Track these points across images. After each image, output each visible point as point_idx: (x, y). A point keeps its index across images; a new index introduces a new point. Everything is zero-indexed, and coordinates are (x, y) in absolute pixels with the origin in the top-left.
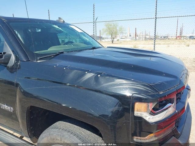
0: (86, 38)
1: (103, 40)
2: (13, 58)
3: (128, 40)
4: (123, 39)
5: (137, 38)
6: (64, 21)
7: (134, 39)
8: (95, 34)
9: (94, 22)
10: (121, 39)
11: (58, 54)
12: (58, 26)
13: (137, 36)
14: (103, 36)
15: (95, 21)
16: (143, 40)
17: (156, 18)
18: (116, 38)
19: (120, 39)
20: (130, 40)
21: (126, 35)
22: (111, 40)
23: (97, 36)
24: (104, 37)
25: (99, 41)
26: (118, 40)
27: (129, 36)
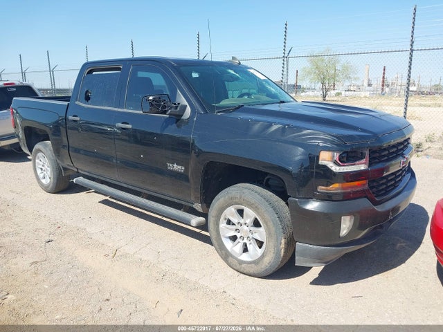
0: (272, 89)
1: (302, 94)
2: (188, 110)
3: (362, 94)
4: (350, 92)
5: (387, 90)
6: (240, 63)
7: (380, 92)
8: (284, 80)
9: (285, 58)
10: (347, 93)
11: (238, 108)
12: (235, 71)
13: (388, 86)
14: (304, 84)
15: (286, 55)
16: (399, 96)
17: (412, 51)
18: (334, 89)
19: (343, 93)
20: (367, 94)
21: (358, 83)
22: (321, 92)
23: (289, 83)
24: (305, 86)
25: (294, 95)
26: (339, 94)
27: (366, 84)
